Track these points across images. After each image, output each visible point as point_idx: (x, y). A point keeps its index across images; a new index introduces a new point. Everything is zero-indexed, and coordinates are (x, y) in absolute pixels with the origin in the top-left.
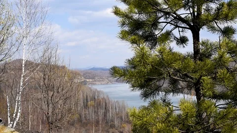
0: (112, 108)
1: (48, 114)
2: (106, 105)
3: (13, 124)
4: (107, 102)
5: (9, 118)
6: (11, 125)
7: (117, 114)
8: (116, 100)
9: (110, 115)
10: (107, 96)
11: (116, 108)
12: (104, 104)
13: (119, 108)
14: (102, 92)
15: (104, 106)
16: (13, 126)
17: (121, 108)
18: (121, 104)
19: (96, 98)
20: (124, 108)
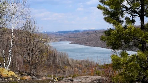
0: (58, 57)
1: (29, 60)
2: (55, 55)
3: (7, 67)
4: (55, 53)
5: (5, 63)
6: (6, 67)
7: (62, 60)
8: (60, 52)
9: (57, 61)
10: (55, 50)
11: (61, 57)
12: (53, 54)
13: (63, 56)
14: (52, 47)
15: (53, 55)
16: (7, 68)
17: (64, 57)
18: (64, 54)
19: (49, 50)
20: (66, 56)
